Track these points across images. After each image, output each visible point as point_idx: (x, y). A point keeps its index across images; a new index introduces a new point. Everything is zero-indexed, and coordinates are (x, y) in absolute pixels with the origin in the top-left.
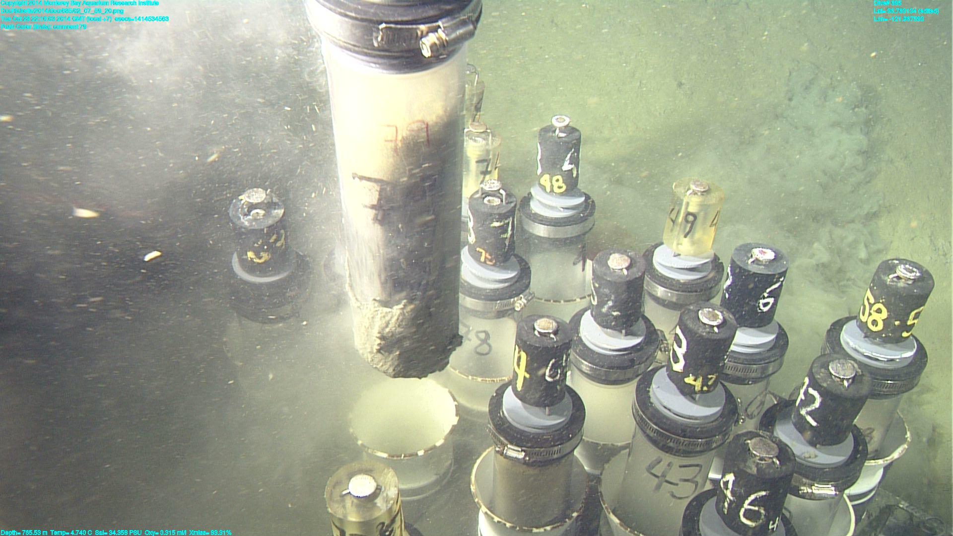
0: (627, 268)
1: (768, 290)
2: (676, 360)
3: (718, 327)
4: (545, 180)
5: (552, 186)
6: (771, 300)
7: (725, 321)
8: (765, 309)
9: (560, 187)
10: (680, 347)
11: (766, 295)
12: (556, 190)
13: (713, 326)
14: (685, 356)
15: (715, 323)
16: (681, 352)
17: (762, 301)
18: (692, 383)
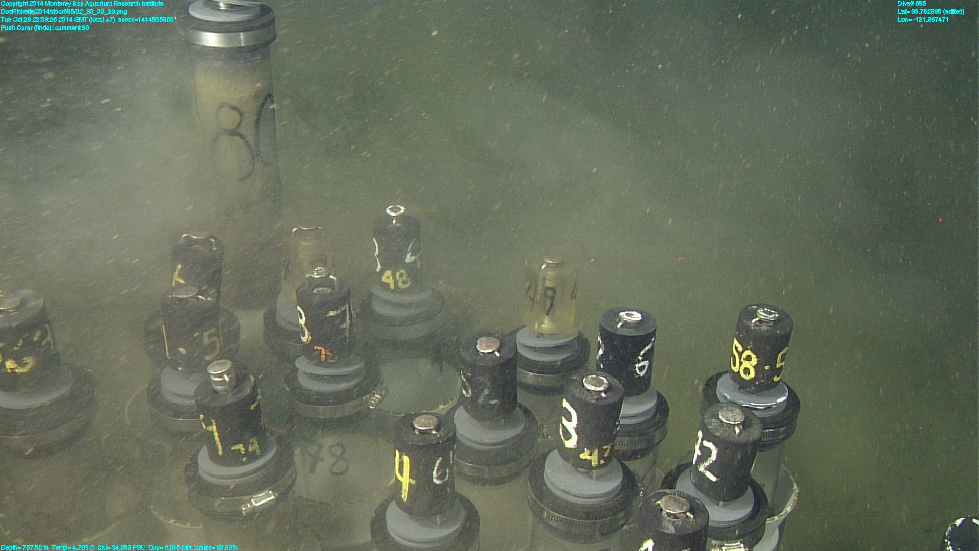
0: (499, 350)
1: (642, 353)
2: (568, 436)
3: (606, 391)
5: (396, 283)
6: (646, 363)
7: (609, 383)
8: (642, 374)
10: (569, 420)
11: (640, 358)
13: (601, 392)
14: (577, 430)
15: (601, 389)
16: (571, 426)
17: (638, 366)
18: (588, 458)
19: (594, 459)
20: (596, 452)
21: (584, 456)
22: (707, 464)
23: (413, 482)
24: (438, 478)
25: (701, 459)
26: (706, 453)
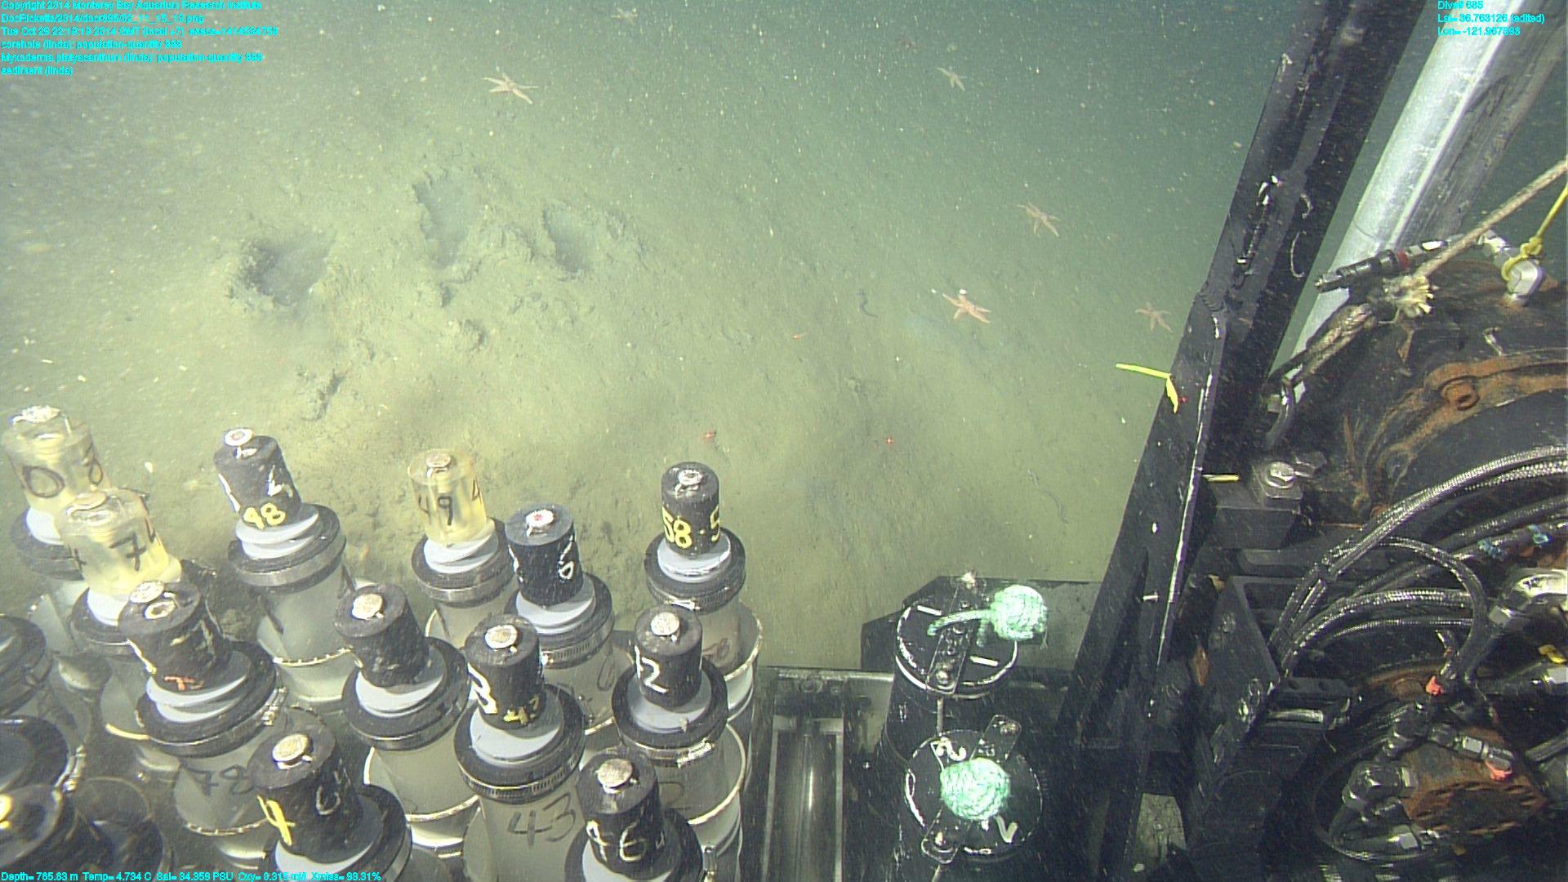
0: (381, 611)
1: (562, 557)
6: (571, 565)
8: (568, 578)
11: (561, 563)
16: (484, 691)
17: (561, 571)
18: (516, 718)
19: (522, 717)
20: (521, 710)
21: (510, 717)
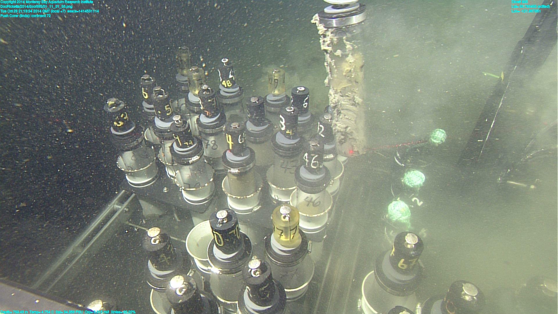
0: (258, 101)
1: (305, 100)
2: (282, 126)
3: (293, 112)
4: (224, 83)
5: (227, 85)
6: (306, 103)
7: (294, 109)
8: (306, 107)
9: (230, 84)
10: (282, 121)
11: (305, 102)
12: (228, 85)
13: (291, 112)
14: (285, 124)
15: (292, 111)
16: (283, 123)
17: (304, 104)
19: (291, 133)
21: (288, 132)
22: (321, 132)
23: (233, 143)
24: (240, 141)
25: (320, 130)
26: (321, 128)
